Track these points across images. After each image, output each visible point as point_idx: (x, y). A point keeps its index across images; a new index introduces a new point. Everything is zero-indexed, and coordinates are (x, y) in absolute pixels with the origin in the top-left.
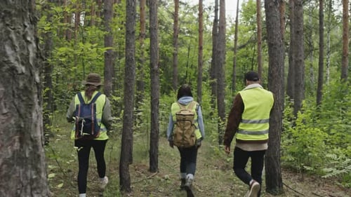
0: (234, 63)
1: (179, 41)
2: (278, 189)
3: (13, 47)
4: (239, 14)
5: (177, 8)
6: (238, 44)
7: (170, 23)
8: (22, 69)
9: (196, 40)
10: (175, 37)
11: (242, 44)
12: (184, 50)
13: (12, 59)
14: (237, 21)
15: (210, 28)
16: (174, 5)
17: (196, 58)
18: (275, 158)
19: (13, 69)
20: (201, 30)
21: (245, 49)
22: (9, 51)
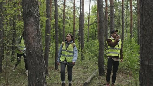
0: (88, 31)
1: (65, 22)
2: (103, 74)
3: (36, 12)
4: (90, 11)
5: (64, 8)
6: (90, 23)
7: (61, 14)
8: (37, 17)
9: (72, 21)
10: (64, 20)
11: (92, 23)
12: (67, 26)
13: (36, 15)
14: (89, 14)
15: (78, 16)
16: (63, 6)
17: (72, 29)
18: (102, 63)
19: (36, 17)
20: (74, 17)
21: (93, 25)
22: (35, 13)
